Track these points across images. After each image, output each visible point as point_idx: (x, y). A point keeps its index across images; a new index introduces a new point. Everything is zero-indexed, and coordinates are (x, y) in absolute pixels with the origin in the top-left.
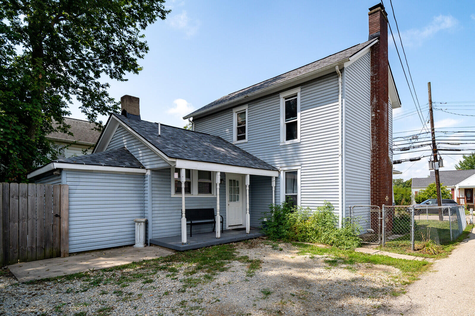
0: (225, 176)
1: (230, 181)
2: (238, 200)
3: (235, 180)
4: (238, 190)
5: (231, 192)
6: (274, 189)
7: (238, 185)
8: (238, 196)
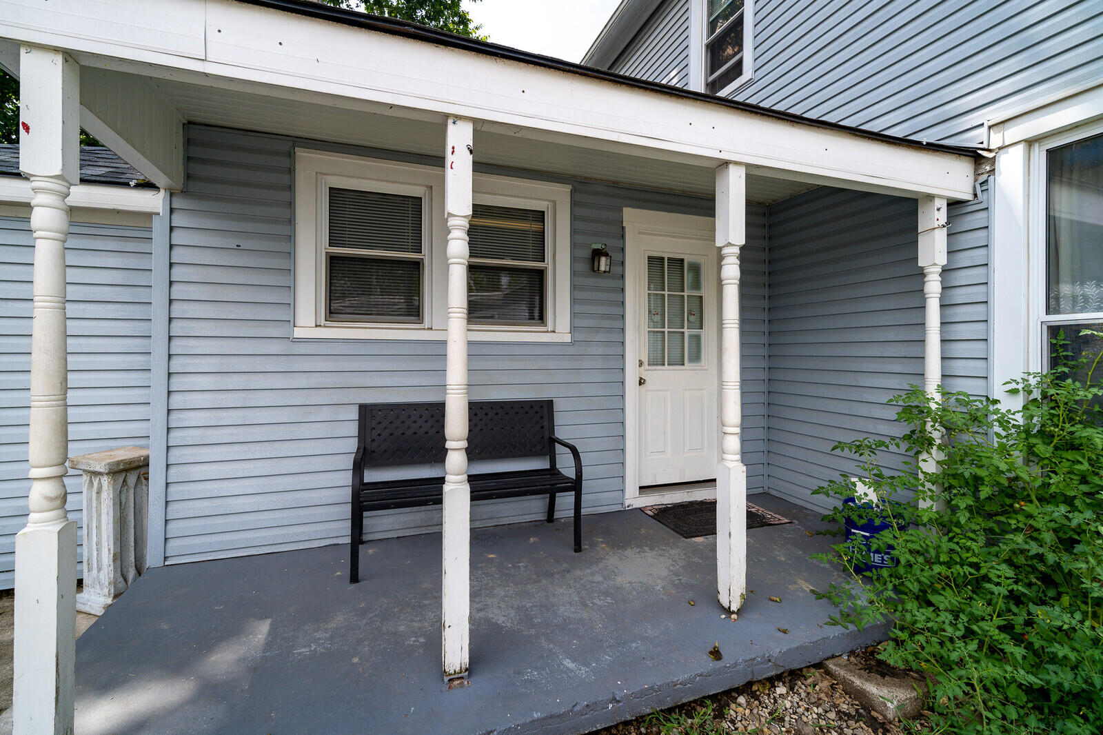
0: (623, 236)
1: (655, 263)
2: (696, 357)
3: (682, 260)
4: (696, 311)
5: (658, 318)
6: (933, 286)
7: (697, 284)
8: (697, 340)
